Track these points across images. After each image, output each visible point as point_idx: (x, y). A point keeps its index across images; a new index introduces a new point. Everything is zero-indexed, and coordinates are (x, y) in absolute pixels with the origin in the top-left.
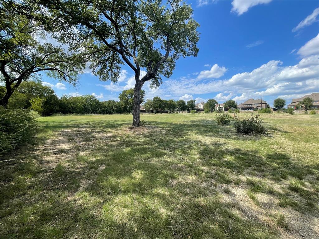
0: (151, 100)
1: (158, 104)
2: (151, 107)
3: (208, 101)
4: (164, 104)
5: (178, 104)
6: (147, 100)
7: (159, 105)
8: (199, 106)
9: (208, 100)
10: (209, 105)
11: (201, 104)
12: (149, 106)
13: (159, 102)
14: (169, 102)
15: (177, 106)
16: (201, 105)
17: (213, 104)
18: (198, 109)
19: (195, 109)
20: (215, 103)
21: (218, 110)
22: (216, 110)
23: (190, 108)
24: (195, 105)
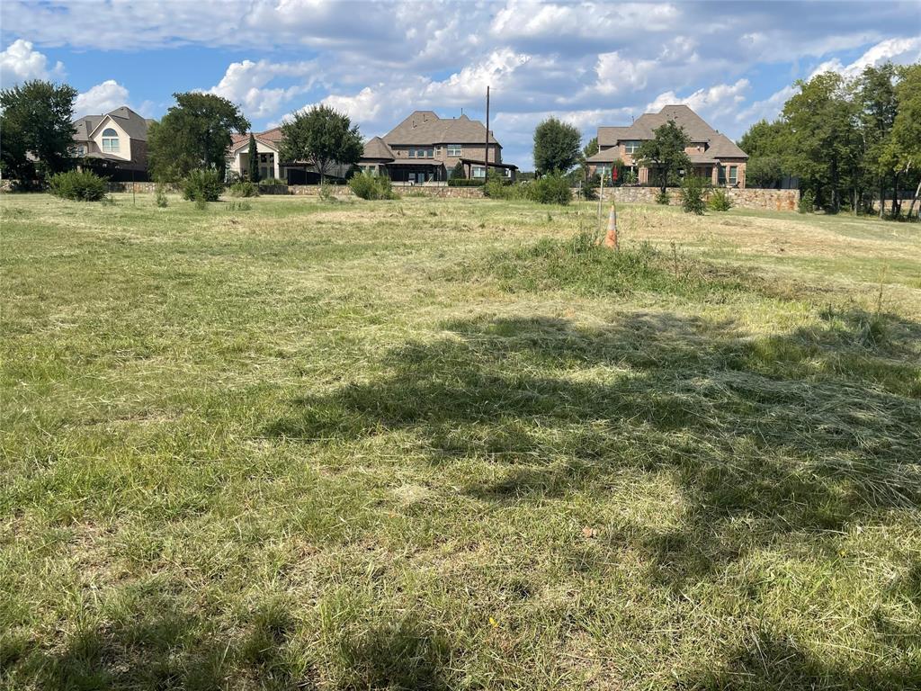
3: (175, 104)
8: (98, 139)
9: (180, 98)
10: (182, 139)
11: (112, 125)
16: (111, 132)
17: (211, 131)
18: (100, 161)
19: (77, 161)
20: (228, 126)
21: (239, 171)
22: (233, 172)
23: (32, 148)
24: (70, 129)
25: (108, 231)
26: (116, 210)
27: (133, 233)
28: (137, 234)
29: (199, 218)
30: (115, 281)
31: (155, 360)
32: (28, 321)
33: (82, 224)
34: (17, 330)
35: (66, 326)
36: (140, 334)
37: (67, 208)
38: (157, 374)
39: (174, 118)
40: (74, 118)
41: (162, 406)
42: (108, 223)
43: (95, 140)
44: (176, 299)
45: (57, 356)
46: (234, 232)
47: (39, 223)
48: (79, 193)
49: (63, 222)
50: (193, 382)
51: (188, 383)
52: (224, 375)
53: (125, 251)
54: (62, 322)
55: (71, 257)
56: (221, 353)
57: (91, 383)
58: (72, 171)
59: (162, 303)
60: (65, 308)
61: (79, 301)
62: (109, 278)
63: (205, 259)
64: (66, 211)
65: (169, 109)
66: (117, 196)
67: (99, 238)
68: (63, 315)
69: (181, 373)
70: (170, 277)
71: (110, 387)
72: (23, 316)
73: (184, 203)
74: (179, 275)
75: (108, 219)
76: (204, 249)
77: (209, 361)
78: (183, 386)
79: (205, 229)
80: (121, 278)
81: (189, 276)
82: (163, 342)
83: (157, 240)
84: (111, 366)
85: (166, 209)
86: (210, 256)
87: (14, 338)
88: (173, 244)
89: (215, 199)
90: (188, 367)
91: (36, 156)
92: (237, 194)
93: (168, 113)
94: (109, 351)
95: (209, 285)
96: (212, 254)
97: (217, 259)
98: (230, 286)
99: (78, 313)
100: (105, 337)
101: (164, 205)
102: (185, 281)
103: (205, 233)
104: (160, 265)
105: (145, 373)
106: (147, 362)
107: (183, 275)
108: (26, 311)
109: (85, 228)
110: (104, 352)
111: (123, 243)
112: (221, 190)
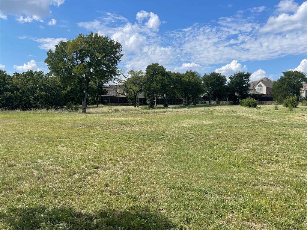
0: (140, 72)
1: (157, 84)
2: (141, 91)
3: (283, 75)
4: (174, 82)
5: (207, 84)
6: (131, 72)
7: (159, 85)
8: (256, 88)
9: (284, 73)
10: (284, 86)
11: (261, 83)
12: (134, 88)
13: (160, 77)
14: (185, 79)
15: (204, 87)
16: (261, 86)
17: (295, 83)
18: (256, 95)
19: (250, 95)
20: (301, 81)
21: (305, 96)
22: (302, 97)
23: (237, 92)
24: (248, 85)
25: (259, 118)
26: (261, 111)
27: (267, 119)
28: (268, 119)
29: (290, 114)
30: (261, 135)
31: (275, 165)
32: (235, 147)
33: (250, 115)
34: (232, 150)
35: (246, 150)
36: (269, 155)
37: (246, 110)
38: (276, 171)
39: (282, 80)
40: (250, 82)
41: (279, 183)
42: (259, 115)
43: (255, 88)
44: (282, 143)
45: (243, 160)
46: (303, 119)
47: (238, 115)
48: (249, 105)
49: (245, 115)
50: (289, 176)
51: (288, 176)
52: (302, 175)
53: (264, 125)
54: (245, 148)
55: (247, 126)
56: (300, 166)
57: (254, 171)
58: (248, 98)
59: (277, 144)
60: (246, 144)
61: (250, 141)
62: (259, 134)
63: (293, 129)
64: (246, 111)
65: (280, 77)
66: (262, 106)
67: (256, 120)
68: (245, 146)
69: (285, 172)
70: (280, 135)
71: (260, 173)
72: (233, 145)
73: (284, 108)
74: (283, 135)
75: (259, 114)
76: (292, 125)
77: (295, 168)
78: (286, 177)
79: (292, 118)
80: (263, 135)
81: (287, 135)
82: (278, 159)
83: (275, 121)
84: (260, 165)
85: (277, 111)
86: (294, 128)
87: (230, 152)
88: (280, 123)
89: (295, 107)
90: (287, 170)
91: (238, 94)
92: (304, 105)
93: (280, 78)
94: (259, 160)
95: (295, 139)
96: (296, 128)
97: (297, 129)
98: (303, 140)
99: (249, 145)
100: (258, 155)
101: (277, 109)
102: (285, 137)
103: (292, 119)
104: (276, 130)
105: (272, 170)
106: (272, 166)
107: (285, 135)
108: (234, 144)
109: (251, 117)
110: (258, 160)
111: (263, 122)
112: (298, 104)
